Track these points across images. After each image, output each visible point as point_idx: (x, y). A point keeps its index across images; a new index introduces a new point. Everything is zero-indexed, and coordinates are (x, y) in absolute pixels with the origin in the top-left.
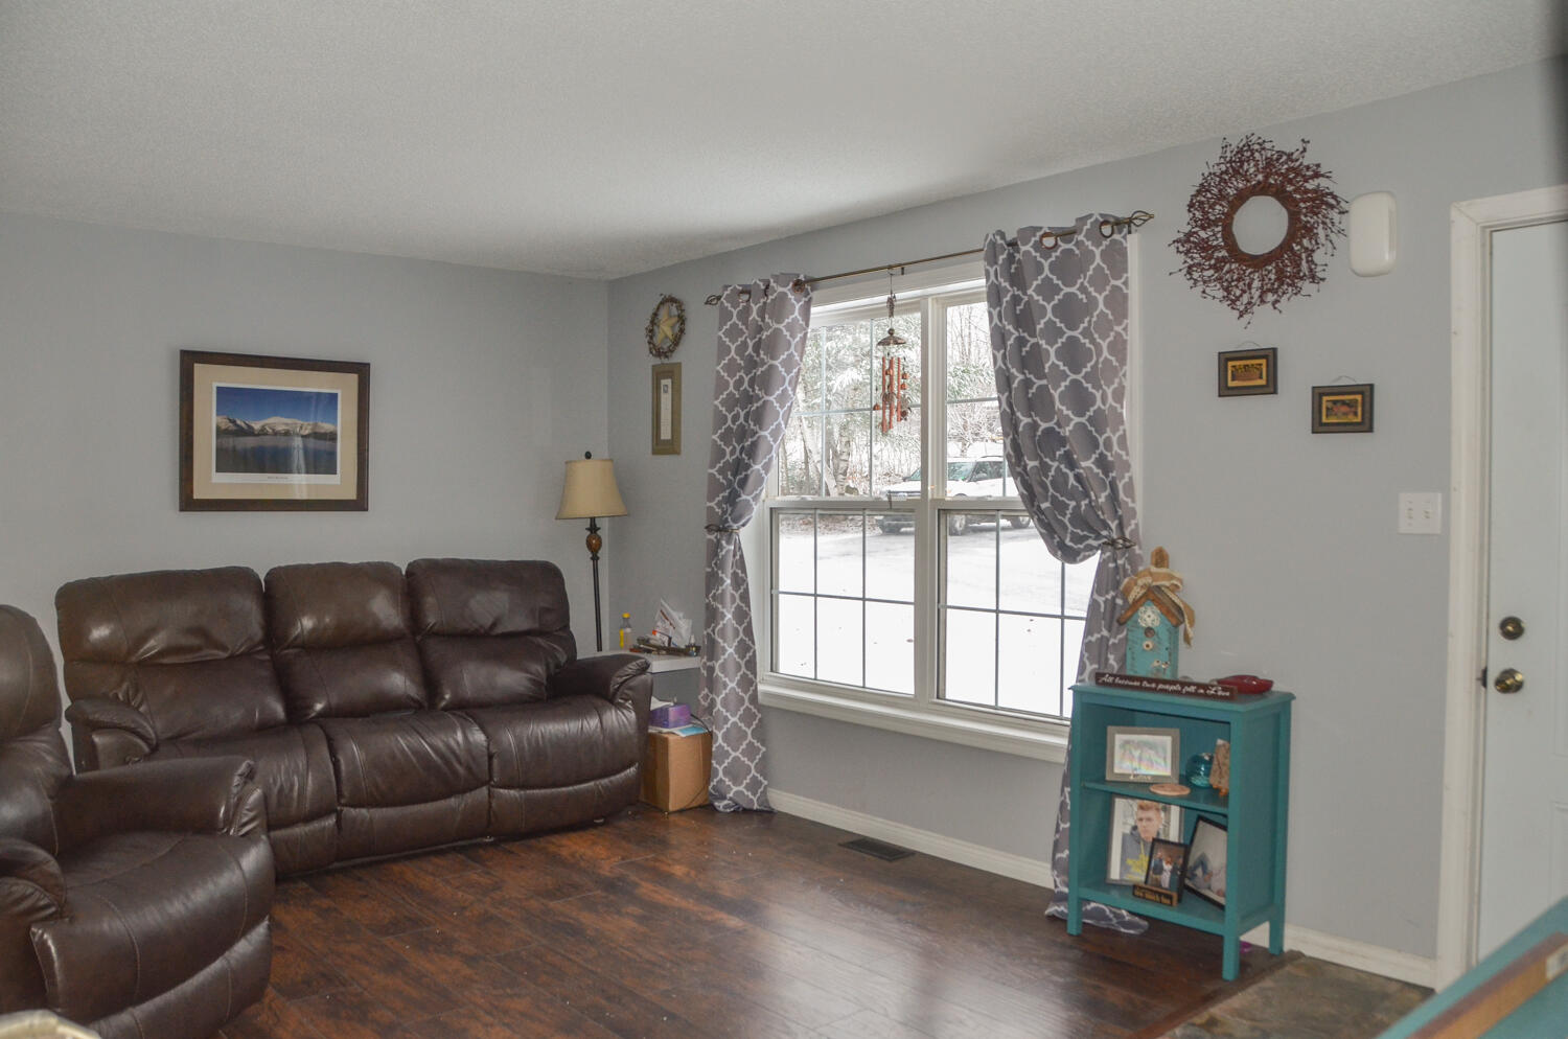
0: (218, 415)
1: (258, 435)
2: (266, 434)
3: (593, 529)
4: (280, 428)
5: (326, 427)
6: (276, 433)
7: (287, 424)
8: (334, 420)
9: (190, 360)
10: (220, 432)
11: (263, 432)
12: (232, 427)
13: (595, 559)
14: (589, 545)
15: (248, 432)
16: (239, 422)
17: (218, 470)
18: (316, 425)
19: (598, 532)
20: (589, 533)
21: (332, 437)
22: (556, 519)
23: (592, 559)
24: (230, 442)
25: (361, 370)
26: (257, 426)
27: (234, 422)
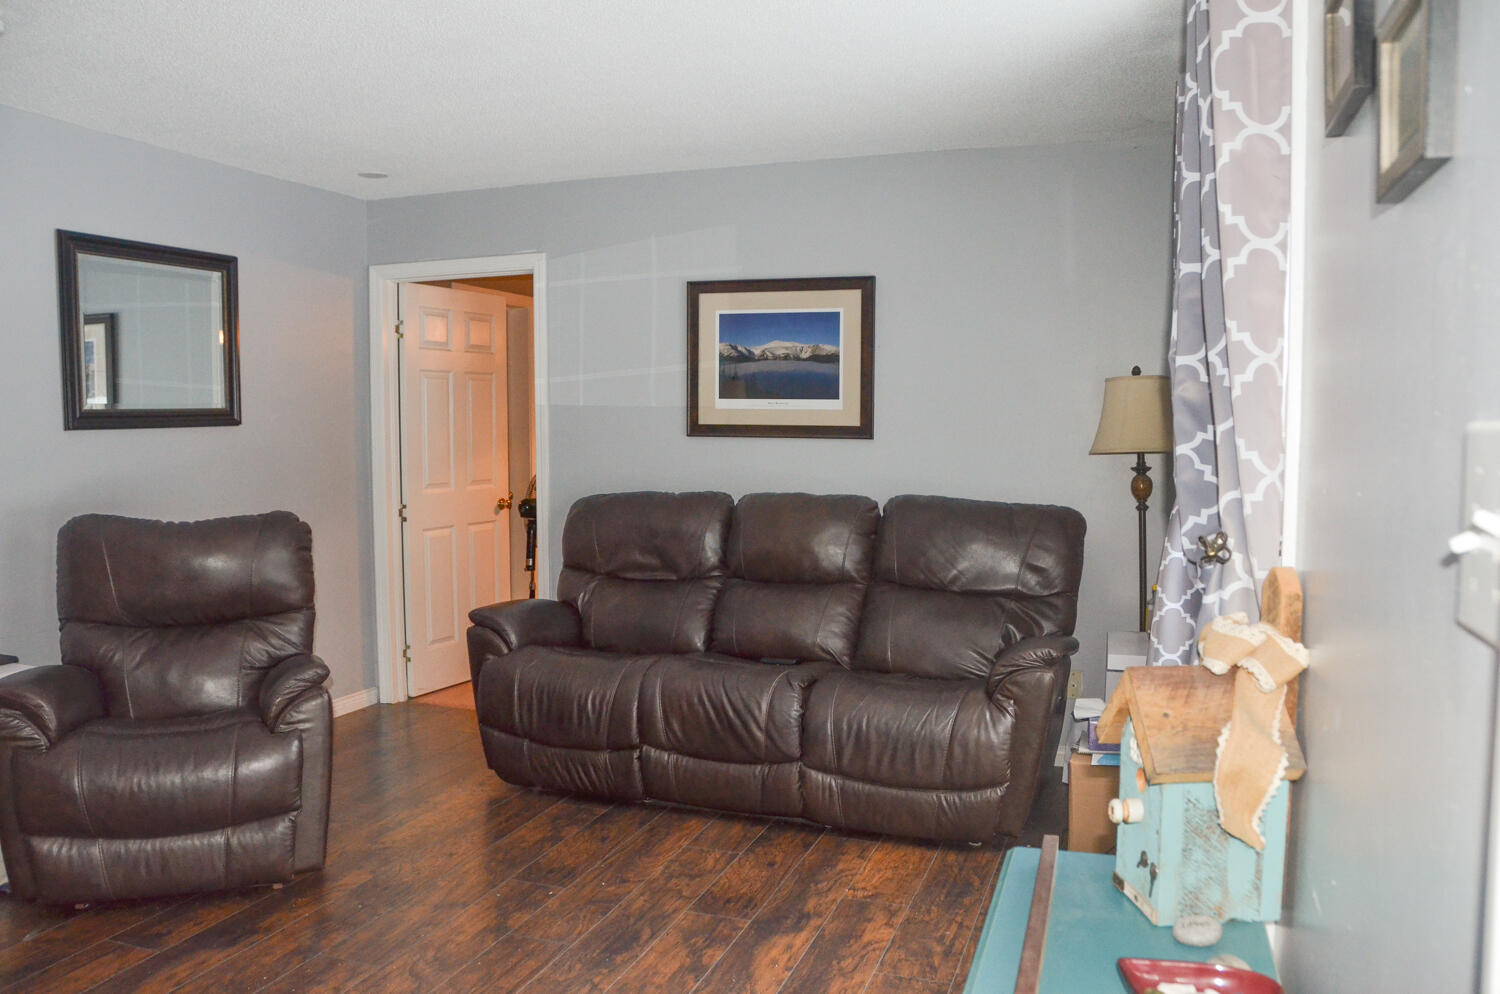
0: (721, 341)
1: (759, 360)
2: (767, 359)
3: (1141, 469)
4: (780, 352)
5: (828, 349)
6: (776, 358)
7: (787, 348)
8: (836, 342)
9: (696, 289)
10: (723, 359)
11: (763, 358)
12: (734, 353)
13: (1142, 508)
14: (1135, 490)
15: (748, 358)
16: (740, 348)
17: (722, 396)
18: (817, 347)
19: (1148, 474)
20: (1134, 474)
21: (834, 359)
22: (1090, 454)
23: (1138, 508)
24: (731, 368)
25: (865, 285)
26: (757, 351)
27: (735, 348)
